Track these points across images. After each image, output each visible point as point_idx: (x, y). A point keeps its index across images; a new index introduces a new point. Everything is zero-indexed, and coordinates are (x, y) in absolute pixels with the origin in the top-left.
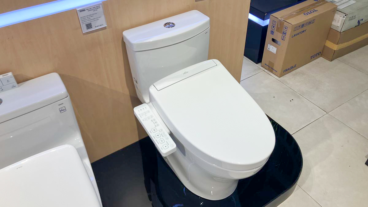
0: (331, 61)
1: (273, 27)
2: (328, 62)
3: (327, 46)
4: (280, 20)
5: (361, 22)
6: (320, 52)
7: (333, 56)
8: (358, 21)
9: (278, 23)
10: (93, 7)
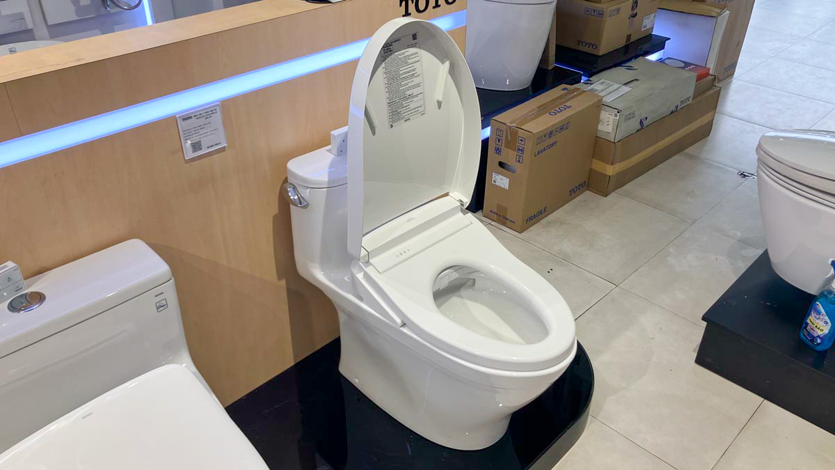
0: (606, 196)
1: (499, 141)
2: (601, 199)
3: (595, 170)
4: (510, 127)
5: (645, 123)
6: (585, 182)
7: (608, 187)
8: (639, 122)
9: (507, 131)
10: (206, 113)
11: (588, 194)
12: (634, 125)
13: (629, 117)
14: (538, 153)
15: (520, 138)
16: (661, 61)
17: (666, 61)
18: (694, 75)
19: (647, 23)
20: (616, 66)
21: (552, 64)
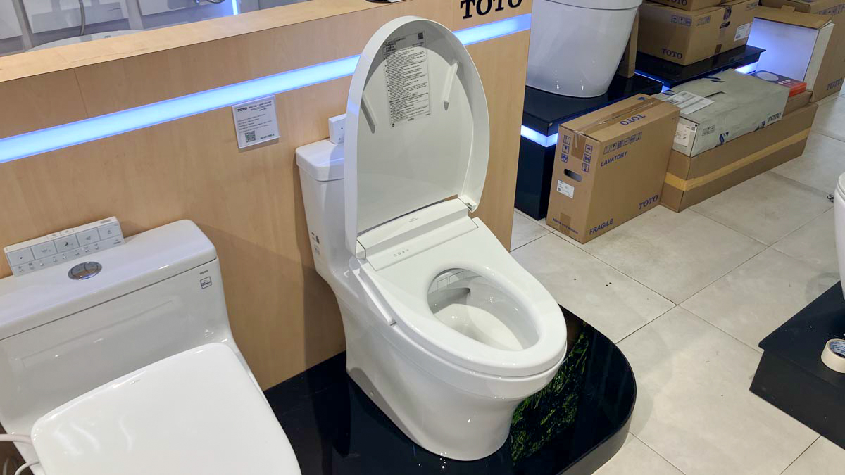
0: (679, 212)
1: (566, 148)
2: (673, 214)
3: (668, 184)
4: (578, 134)
5: (726, 138)
6: (657, 196)
7: (682, 202)
8: (719, 136)
9: (574, 140)
10: (260, 104)
11: (659, 209)
12: (713, 139)
13: (708, 131)
14: (606, 163)
15: (588, 147)
16: (753, 74)
17: (759, 75)
18: (788, 90)
19: (741, 32)
20: (700, 77)
21: (632, 72)
